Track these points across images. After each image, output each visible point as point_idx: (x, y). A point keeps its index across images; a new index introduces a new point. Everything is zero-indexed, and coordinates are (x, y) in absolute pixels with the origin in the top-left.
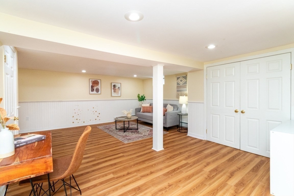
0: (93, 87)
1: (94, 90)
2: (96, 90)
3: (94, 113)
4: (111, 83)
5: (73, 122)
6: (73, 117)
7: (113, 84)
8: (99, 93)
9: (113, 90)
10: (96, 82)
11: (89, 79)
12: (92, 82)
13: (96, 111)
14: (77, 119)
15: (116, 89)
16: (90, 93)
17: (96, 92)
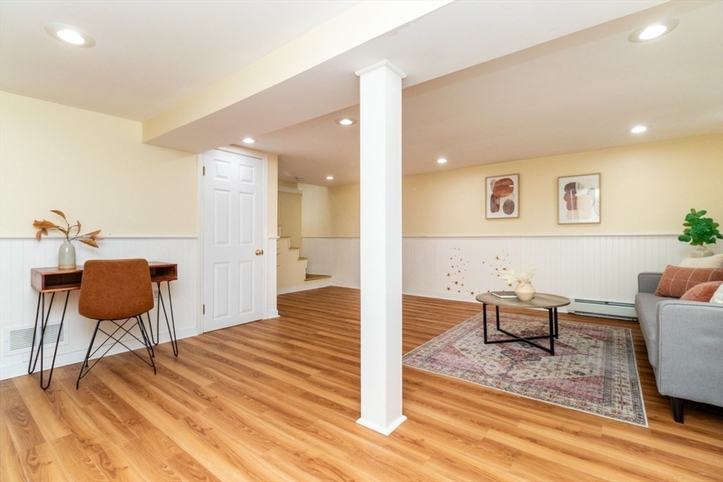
0: (497, 198)
1: (498, 206)
2: (503, 207)
4: (558, 179)
5: (448, 289)
6: (449, 275)
10: (504, 184)
11: (486, 179)
12: (493, 186)
13: (504, 270)
14: (456, 283)
15: (576, 198)
16: (488, 217)
17: (505, 213)
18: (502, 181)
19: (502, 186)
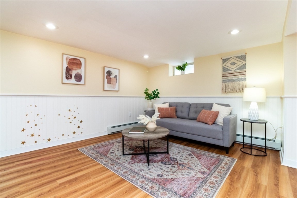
0: (70, 70)
1: (71, 76)
2: (75, 77)
3: (70, 120)
4: (104, 67)
5: (23, 143)
6: (23, 130)
7: (107, 70)
8: (82, 82)
9: (106, 80)
10: (75, 61)
11: (63, 54)
12: (68, 61)
13: (75, 118)
14: (33, 135)
15: (111, 78)
16: (64, 82)
17: (76, 80)
18: (74, 59)
19: (74, 63)
